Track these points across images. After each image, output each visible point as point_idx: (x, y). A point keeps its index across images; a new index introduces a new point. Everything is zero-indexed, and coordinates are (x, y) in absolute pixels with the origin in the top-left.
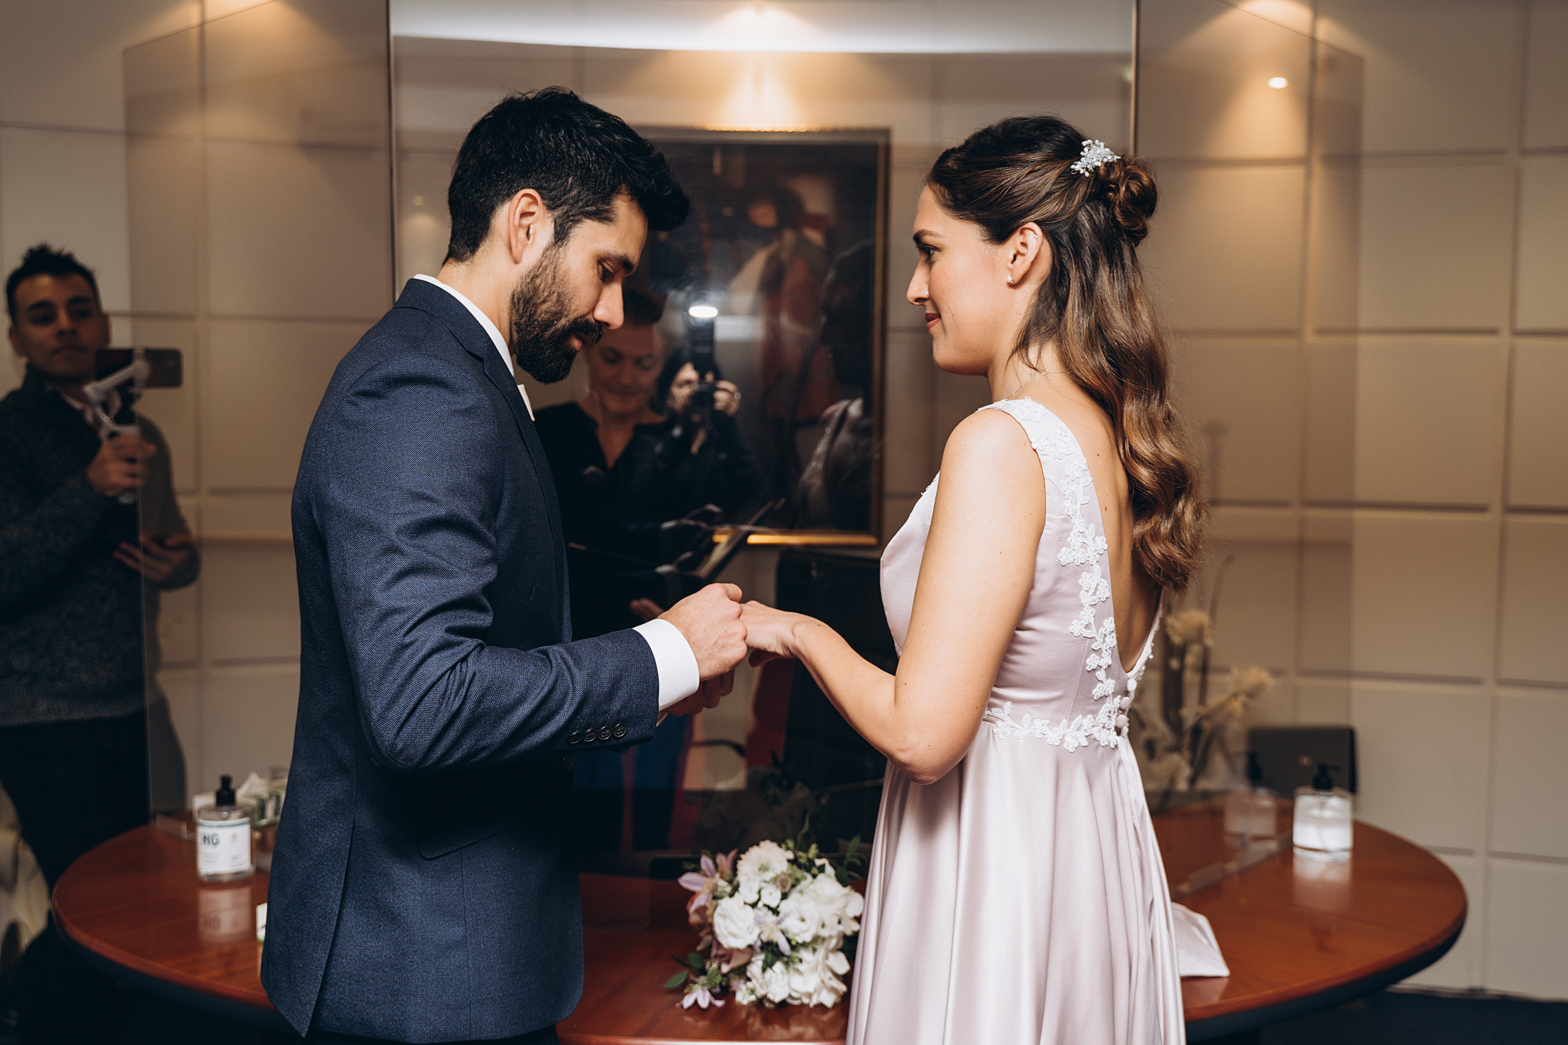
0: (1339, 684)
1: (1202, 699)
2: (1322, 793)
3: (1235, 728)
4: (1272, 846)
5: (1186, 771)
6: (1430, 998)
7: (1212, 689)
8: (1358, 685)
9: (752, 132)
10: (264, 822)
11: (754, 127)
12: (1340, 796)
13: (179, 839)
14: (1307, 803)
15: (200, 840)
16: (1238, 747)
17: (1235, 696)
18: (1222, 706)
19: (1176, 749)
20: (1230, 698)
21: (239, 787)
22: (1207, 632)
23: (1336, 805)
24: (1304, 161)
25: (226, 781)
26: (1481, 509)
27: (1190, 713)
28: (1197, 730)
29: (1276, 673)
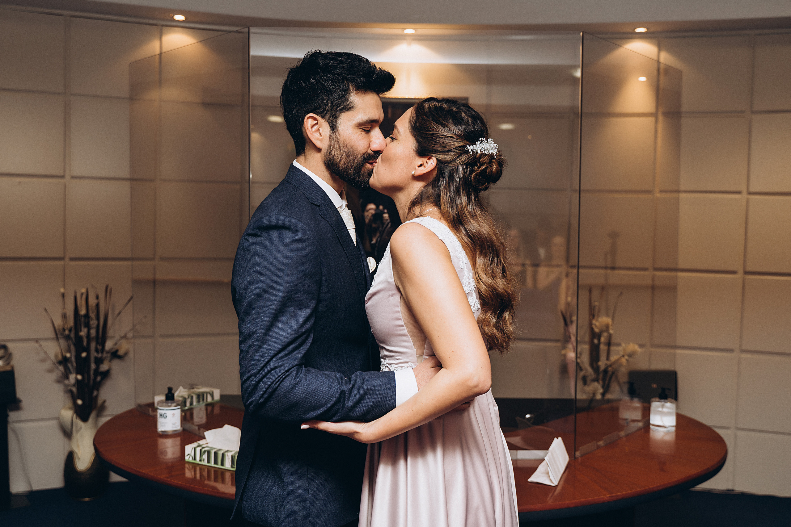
0: (672, 351)
1: (608, 359)
2: (663, 401)
3: (623, 370)
4: (640, 424)
5: (601, 390)
6: (709, 493)
7: (612, 353)
8: (678, 351)
9: (406, 98)
10: (186, 408)
11: (407, 96)
12: (671, 402)
13: (148, 415)
14: (656, 405)
15: (158, 416)
16: (624, 379)
17: (623, 356)
18: (618, 360)
19: (596, 380)
20: (621, 357)
21: (175, 392)
22: (611, 327)
23: (669, 406)
24: (655, 115)
25: (170, 389)
26: (734, 272)
27: (602, 364)
28: (605, 371)
29: (641, 346)
